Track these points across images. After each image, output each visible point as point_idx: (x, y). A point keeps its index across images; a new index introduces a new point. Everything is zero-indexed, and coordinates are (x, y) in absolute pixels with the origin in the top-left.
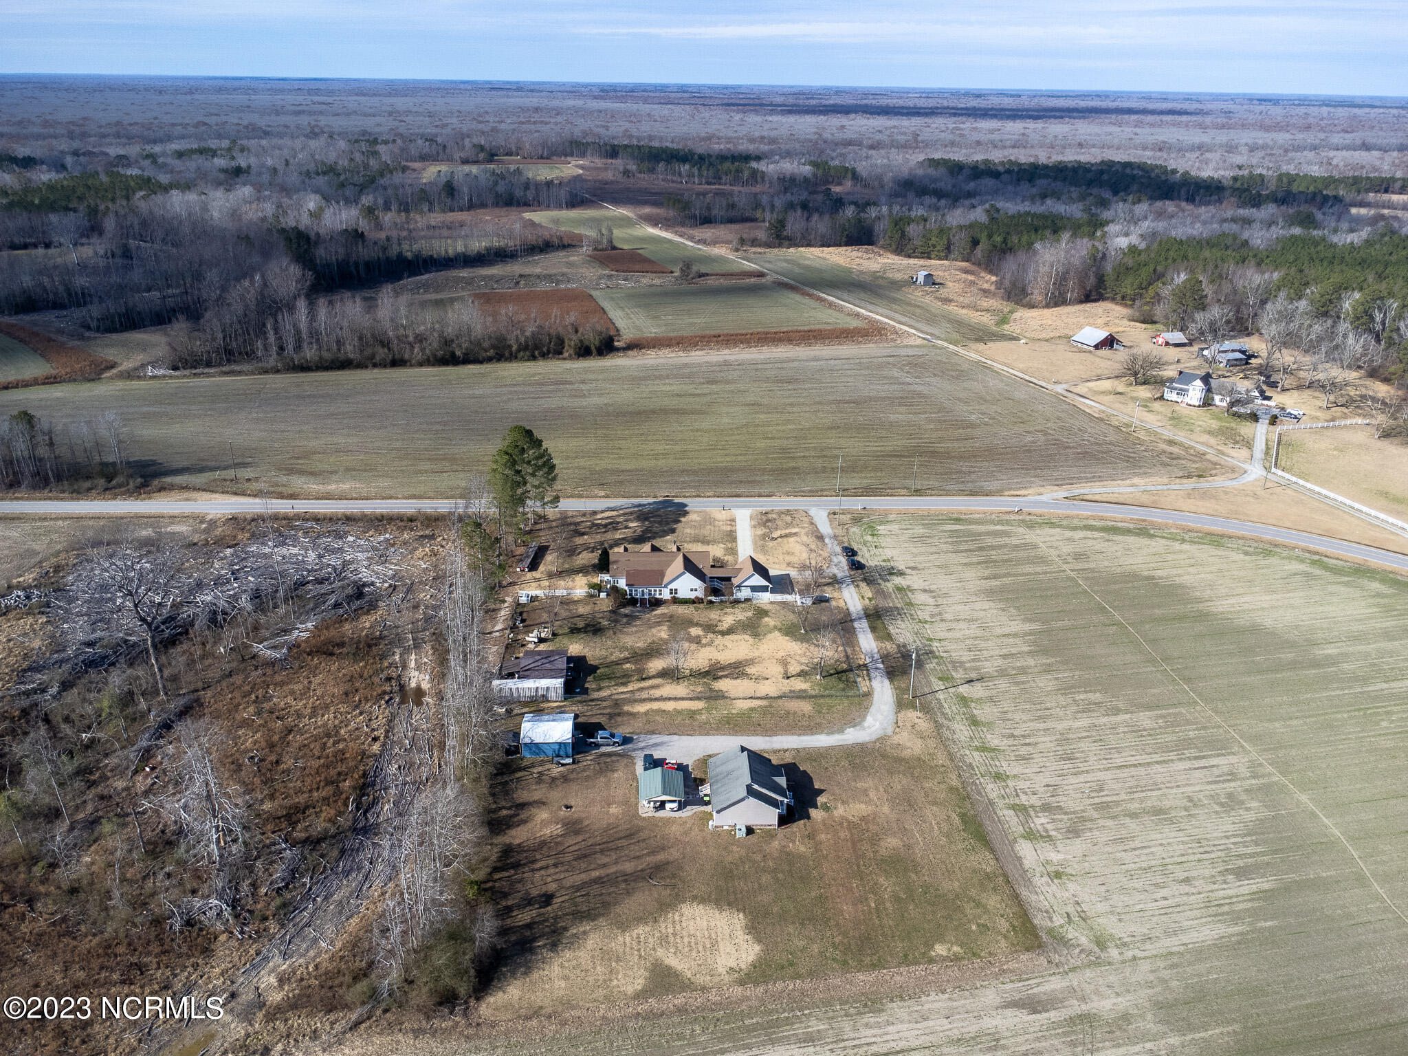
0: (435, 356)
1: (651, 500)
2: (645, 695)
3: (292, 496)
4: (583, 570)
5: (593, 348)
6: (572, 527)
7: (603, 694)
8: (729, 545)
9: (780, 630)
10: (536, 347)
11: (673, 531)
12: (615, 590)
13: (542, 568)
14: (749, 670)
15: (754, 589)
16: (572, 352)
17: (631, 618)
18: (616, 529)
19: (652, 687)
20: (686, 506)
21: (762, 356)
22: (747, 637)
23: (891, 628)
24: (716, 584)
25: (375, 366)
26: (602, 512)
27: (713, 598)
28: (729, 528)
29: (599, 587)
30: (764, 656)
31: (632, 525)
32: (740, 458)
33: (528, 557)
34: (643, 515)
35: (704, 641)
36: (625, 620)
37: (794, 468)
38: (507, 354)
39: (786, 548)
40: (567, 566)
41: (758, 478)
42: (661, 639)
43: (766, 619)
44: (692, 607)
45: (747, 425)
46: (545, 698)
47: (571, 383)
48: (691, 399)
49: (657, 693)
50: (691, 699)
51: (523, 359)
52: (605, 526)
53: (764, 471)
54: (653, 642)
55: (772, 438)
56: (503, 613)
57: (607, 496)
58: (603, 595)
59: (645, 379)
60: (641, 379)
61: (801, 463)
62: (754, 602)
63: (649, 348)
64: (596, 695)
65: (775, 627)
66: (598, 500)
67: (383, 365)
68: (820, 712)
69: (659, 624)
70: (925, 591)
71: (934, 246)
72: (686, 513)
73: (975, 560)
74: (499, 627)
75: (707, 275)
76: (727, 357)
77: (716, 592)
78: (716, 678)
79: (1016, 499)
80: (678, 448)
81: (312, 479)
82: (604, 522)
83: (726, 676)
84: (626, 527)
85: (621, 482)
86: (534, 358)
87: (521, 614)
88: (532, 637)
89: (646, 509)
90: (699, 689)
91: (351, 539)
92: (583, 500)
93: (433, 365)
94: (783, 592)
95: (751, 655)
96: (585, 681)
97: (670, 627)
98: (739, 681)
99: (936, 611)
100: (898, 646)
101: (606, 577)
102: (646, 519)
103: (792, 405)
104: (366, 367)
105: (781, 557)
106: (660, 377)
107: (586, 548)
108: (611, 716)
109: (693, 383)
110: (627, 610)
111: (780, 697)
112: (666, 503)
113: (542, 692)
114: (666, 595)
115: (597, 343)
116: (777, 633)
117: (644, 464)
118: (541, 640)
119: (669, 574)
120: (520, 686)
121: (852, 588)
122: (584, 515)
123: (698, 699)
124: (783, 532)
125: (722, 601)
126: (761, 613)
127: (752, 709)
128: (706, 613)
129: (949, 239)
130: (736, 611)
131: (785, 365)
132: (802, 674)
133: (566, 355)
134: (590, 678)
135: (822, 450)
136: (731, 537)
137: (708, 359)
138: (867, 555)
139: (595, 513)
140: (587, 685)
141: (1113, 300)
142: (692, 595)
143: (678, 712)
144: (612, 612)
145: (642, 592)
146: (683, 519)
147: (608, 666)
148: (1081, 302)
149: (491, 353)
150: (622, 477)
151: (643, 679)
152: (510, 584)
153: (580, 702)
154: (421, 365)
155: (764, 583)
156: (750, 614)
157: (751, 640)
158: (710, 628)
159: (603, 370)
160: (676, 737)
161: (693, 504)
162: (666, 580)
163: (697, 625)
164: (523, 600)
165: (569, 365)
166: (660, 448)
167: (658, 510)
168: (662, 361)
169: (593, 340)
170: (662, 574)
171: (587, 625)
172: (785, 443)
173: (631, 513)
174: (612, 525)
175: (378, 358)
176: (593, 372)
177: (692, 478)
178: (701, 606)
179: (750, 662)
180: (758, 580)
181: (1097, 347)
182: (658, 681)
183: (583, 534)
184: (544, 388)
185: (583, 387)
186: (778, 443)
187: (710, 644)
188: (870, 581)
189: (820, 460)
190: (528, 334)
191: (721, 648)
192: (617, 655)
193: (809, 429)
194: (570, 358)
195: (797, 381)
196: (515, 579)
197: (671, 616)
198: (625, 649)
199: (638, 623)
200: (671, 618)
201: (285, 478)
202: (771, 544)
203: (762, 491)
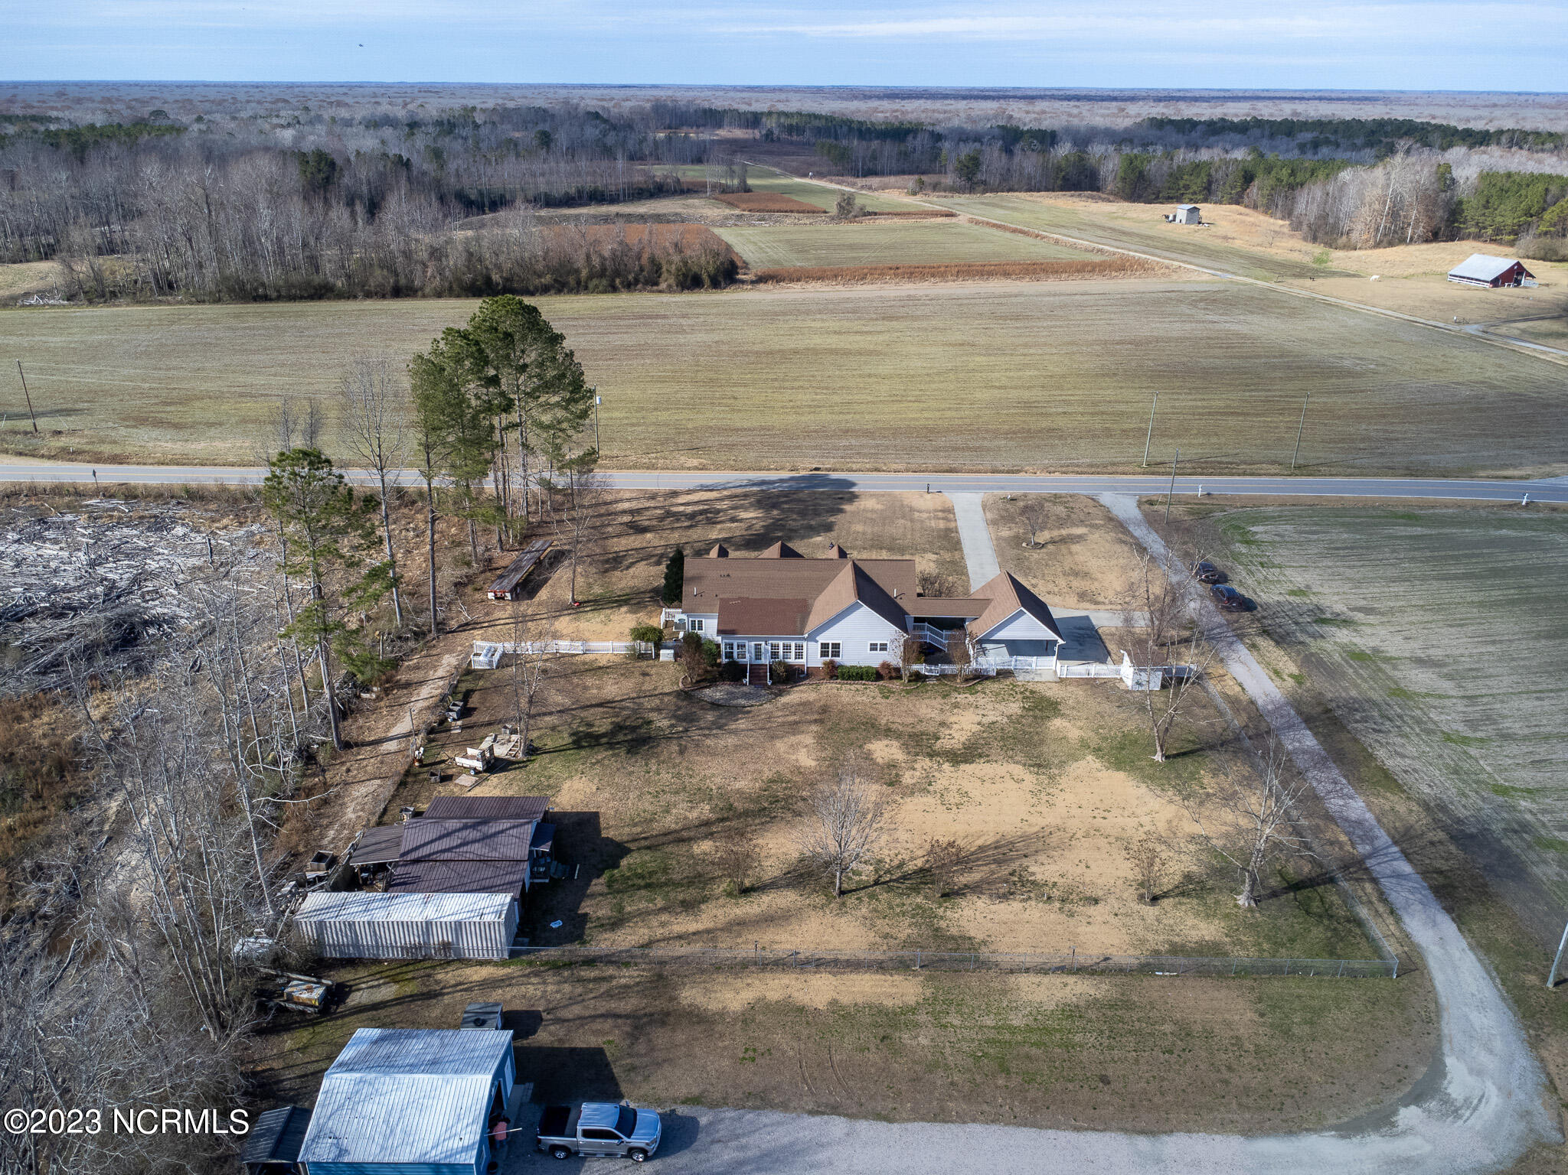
0: (459, 280)
1: (785, 474)
2: (745, 947)
3: (116, 459)
4: (631, 600)
5: (705, 276)
6: (626, 519)
7: (625, 939)
8: (947, 556)
9: (1097, 751)
10: (617, 273)
11: (829, 528)
12: (694, 643)
13: (543, 594)
14: (1042, 870)
15: (1016, 647)
16: (672, 281)
17: (727, 710)
18: (712, 522)
19: (769, 920)
20: (853, 484)
21: (967, 291)
22: (1018, 770)
23: (1381, 753)
24: (929, 635)
25: (368, 295)
26: (689, 492)
27: (922, 668)
28: (942, 524)
29: (656, 638)
30: (1073, 825)
31: (744, 515)
32: (949, 414)
33: (516, 570)
34: (766, 498)
35: (908, 778)
36: (710, 717)
37: (1050, 430)
38: (572, 280)
39: (1068, 563)
40: (597, 590)
41: (986, 443)
42: (798, 770)
43: (1057, 723)
44: (873, 688)
45: (955, 370)
46: (450, 955)
47: (665, 317)
48: (858, 338)
49: (785, 941)
50: (880, 967)
51: (597, 290)
52: (692, 516)
53: (996, 434)
54: (778, 779)
55: (1005, 387)
56: (425, 691)
57: (703, 468)
58: (666, 655)
59: (784, 314)
60: (776, 314)
61: (1061, 422)
62: (1021, 678)
63: (791, 280)
64: (604, 943)
65: (1084, 744)
66: (684, 473)
67: (380, 294)
68: (1287, 1033)
69: (794, 728)
70: (1420, 662)
71: (1186, 187)
72: (853, 497)
73: (1496, 594)
74: (404, 726)
75: (875, 214)
76: (912, 293)
77: (929, 653)
78: (950, 895)
79: (1507, 482)
80: (836, 398)
81: (170, 433)
82: (690, 509)
83: (976, 889)
84: (733, 520)
85: (731, 447)
86: (614, 289)
87: (467, 695)
88: (470, 759)
89: (775, 490)
90: (905, 930)
91: (179, 530)
92: (656, 473)
93: (458, 296)
94: (1083, 656)
95: (1037, 823)
96: (582, 895)
97: (820, 738)
98: (1016, 905)
99: (1475, 712)
100: (1426, 806)
101: (678, 615)
102: (774, 506)
103: (1026, 345)
104: (355, 297)
105: (1062, 582)
106: (808, 313)
107: (645, 555)
108: (640, 1024)
109: (859, 319)
110: (717, 693)
111: (1145, 969)
112: (814, 480)
113: (438, 937)
114: (812, 657)
115: (711, 269)
116: (1091, 762)
117: (774, 420)
118: (494, 765)
119: (822, 607)
120: (379, 916)
121: (1242, 650)
122: (653, 496)
123: (902, 966)
124: (1056, 533)
125: (943, 676)
126: (1042, 707)
127: (1071, 1012)
128: (908, 703)
129: (1209, 175)
130: (981, 700)
131: (1003, 300)
132: (1190, 888)
133: (663, 286)
134: (598, 885)
135: (1094, 404)
136: (949, 540)
137: (883, 293)
138: (1250, 581)
139: (675, 494)
140: (586, 907)
141: (1477, 237)
142: (875, 660)
143: (843, 1015)
144: (685, 695)
145: (752, 649)
146: (847, 507)
147: (653, 844)
148: (1427, 241)
149: (547, 279)
150: (733, 439)
151: (746, 891)
152: (465, 627)
153: (555, 967)
154: (439, 294)
155: (1045, 633)
156: (1015, 708)
157: (1029, 779)
158: (921, 743)
159: (717, 305)
160: (837, 1126)
161: (864, 482)
162: (813, 622)
163: (888, 732)
164: (480, 662)
165: (665, 298)
166: (804, 398)
167: (798, 490)
168: (811, 295)
169: (706, 265)
170: (803, 609)
171: (618, 728)
172: (1026, 395)
173: (746, 496)
174: (707, 515)
175: (372, 283)
176: (703, 306)
177: (864, 441)
178: (896, 685)
179: (1038, 843)
180: (1029, 628)
181: (1496, 282)
182: (787, 898)
183: (644, 530)
184: (622, 323)
185: (683, 321)
186: (1014, 394)
187: (924, 787)
188: (1281, 639)
189: (1097, 418)
190: (607, 254)
191: (953, 798)
192: (684, 812)
193: (1063, 376)
194: (670, 290)
195: (1027, 318)
196: (478, 616)
197: (824, 710)
198: (701, 794)
199: (742, 724)
200: (823, 714)
201: (123, 431)
202: (1036, 555)
203: (998, 464)
